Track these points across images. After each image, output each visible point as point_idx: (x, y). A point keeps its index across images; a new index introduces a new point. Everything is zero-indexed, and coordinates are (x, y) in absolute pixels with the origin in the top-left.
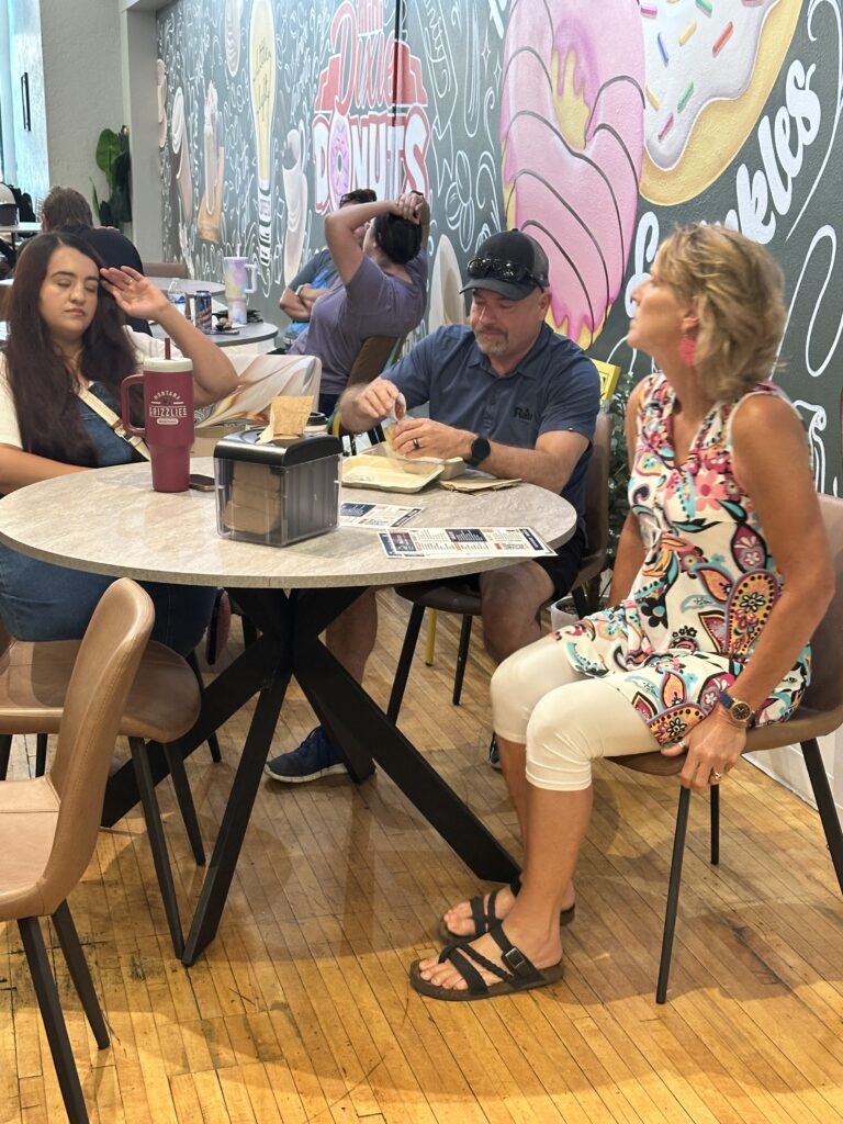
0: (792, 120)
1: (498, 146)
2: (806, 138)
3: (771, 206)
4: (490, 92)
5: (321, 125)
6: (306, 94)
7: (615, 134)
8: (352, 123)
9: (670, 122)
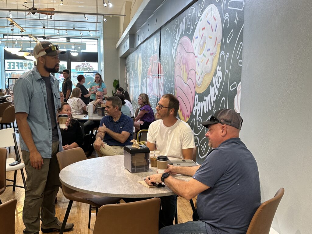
0: (218, 77)
1: (174, 82)
2: (220, 80)
3: (215, 94)
4: (173, 72)
5: (148, 78)
6: (146, 73)
7: (191, 79)
8: (153, 78)
9: (200, 77)
